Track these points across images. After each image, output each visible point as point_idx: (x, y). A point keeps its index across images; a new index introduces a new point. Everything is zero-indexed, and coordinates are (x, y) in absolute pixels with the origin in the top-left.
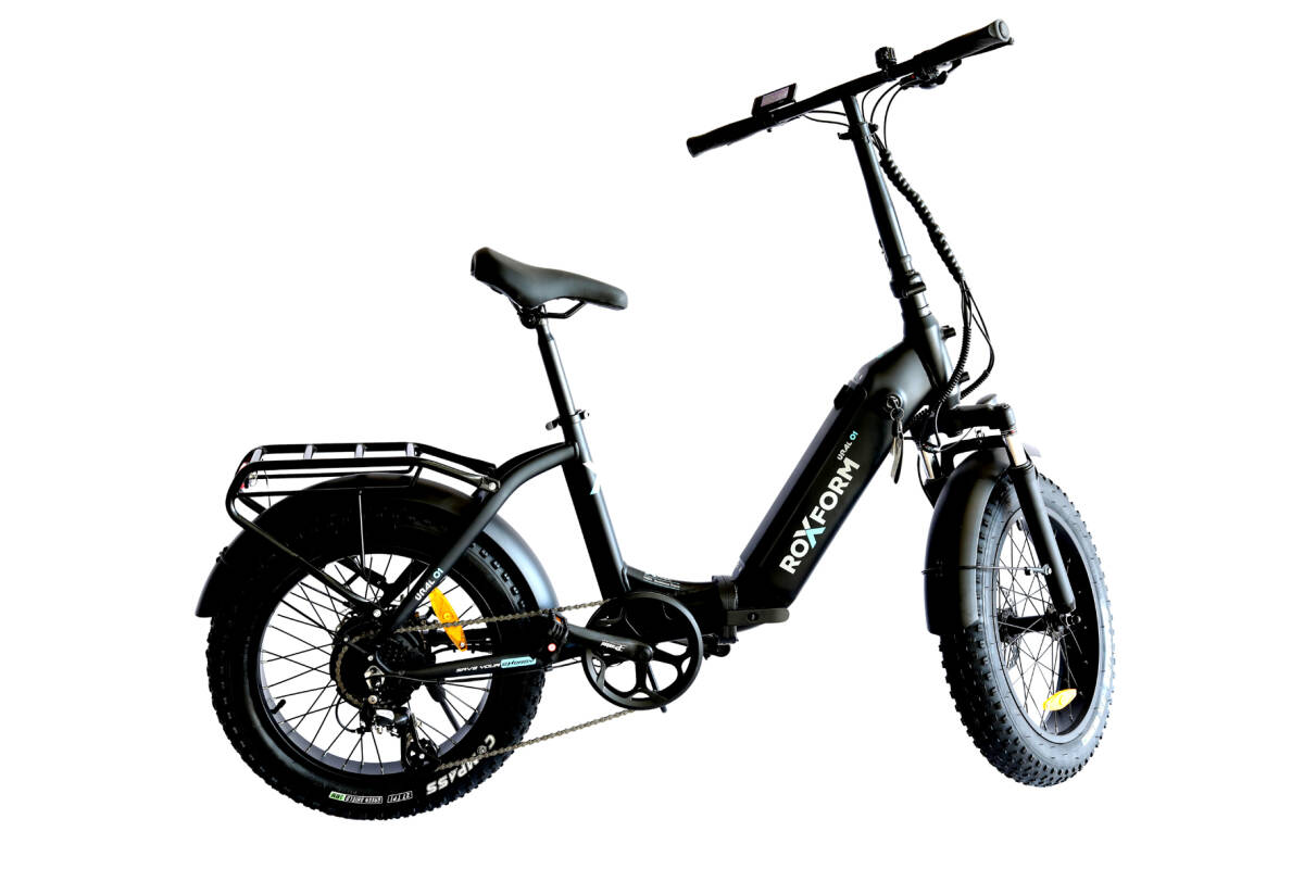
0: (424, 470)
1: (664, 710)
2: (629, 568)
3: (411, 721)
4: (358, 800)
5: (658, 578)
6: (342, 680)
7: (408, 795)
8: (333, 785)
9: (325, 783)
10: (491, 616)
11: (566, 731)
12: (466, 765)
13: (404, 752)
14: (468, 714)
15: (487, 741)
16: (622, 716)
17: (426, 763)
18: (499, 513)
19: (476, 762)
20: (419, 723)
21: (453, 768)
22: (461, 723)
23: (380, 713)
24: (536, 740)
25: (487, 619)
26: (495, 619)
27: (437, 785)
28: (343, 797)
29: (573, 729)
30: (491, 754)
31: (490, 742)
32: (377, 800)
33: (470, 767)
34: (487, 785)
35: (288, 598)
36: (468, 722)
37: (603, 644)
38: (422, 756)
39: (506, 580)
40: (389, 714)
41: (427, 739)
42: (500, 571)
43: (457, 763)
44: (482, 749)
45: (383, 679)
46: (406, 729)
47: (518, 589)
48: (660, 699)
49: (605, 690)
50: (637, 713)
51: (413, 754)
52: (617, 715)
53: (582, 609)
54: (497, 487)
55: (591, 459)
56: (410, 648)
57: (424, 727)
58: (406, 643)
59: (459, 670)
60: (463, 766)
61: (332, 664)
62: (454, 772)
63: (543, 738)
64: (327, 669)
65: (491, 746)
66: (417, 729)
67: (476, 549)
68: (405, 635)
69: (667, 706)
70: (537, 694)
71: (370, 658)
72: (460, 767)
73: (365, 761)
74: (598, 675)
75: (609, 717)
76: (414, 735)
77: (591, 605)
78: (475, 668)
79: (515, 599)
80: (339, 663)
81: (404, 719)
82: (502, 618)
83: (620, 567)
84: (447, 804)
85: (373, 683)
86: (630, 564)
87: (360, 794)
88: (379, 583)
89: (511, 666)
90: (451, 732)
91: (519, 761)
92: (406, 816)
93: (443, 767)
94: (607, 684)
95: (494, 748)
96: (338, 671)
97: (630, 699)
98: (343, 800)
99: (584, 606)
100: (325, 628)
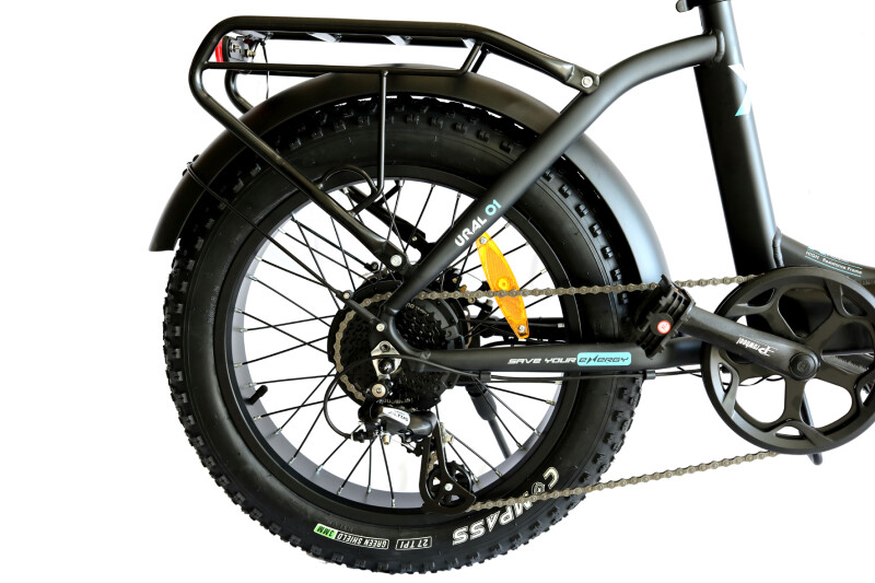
0: (491, 58)
1: (817, 460)
2: (785, 238)
3: (436, 430)
4: (355, 540)
5: (829, 258)
6: (342, 362)
7: (425, 543)
8: (320, 513)
9: (310, 509)
10: (567, 286)
11: (666, 474)
12: (513, 508)
13: (425, 479)
14: (523, 435)
15: (546, 475)
16: (757, 461)
17: (455, 498)
18: (587, 133)
19: (528, 505)
20: (448, 438)
21: (494, 510)
22: (513, 448)
23: (387, 411)
24: (620, 482)
25: (562, 291)
26: (573, 291)
27: (469, 533)
28: (333, 534)
29: (678, 472)
30: (551, 496)
31: (551, 477)
32: (381, 544)
33: (519, 512)
34: (541, 541)
35: (278, 236)
36: (522, 448)
37: (741, 341)
38: (449, 487)
39: (595, 235)
40: (401, 416)
41: (459, 462)
42: (587, 221)
43: (500, 503)
44: (539, 487)
45: (398, 362)
46: (429, 445)
47: (613, 250)
48: (815, 442)
49: (734, 416)
50: (782, 457)
51: (436, 482)
52: (747, 458)
53: (710, 286)
54: (594, 84)
55: (741, 61)
56: (444, 324)
57: (455, 443)
58: (438, 316)
59: (513, 361)
60: (509, 509)
61: (331, 338)
62: (495, 516)
63: (632, 481)
64: (324, 345)
65: (552, 485)
66: (446, 446)
67: (554, 184)
68: (437, 303)
69: (825, 455)
70: (627, 415)
71: (380, 327)
72: (503, 510)
73: (373, 486)
74: (726, 391)
75: (735, 460)
76: (441, 455)
77: (725, 281)
78: (537, 361)
79: (608, 266)
80: (339, 336)
81: (425, 427)
82: (584, 290)
83: (770, 234)
84: (482, 562)
85: (381, 365)
86: (786, 231)
87: (357, 532)
88: (415, 239)
89: (592, 364)
90: (497, 458)
91: (593, 511)
92: (422, 571)
93: (478, 507)
94: (738, 408)
95: (557, 487)
96: (337, 347)
97: (773, 432)
98: (333, 537)
99: (714, 282)
100: (324, 283)
